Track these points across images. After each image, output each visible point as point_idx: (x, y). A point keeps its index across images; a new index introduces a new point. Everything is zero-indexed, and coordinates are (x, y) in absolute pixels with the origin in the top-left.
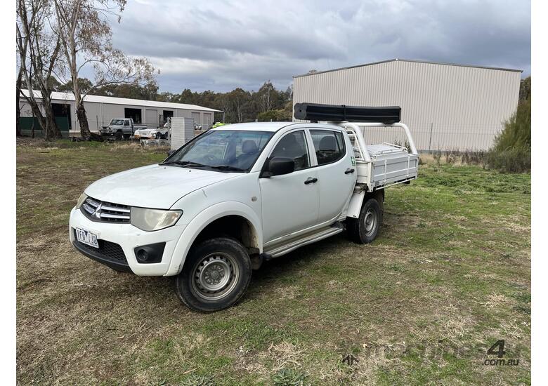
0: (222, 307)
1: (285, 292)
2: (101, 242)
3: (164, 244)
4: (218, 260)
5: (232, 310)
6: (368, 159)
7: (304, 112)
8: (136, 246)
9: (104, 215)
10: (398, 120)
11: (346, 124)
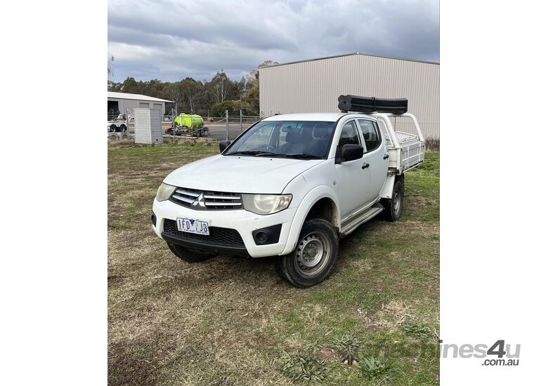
0: (317, 281)
1: (362, 265)
2: (211, 229)
3: (281, 225)
4: (314, 239)
5: (327, 283)
6: (398, 146)
7: (349, 104)
8: (254, 229)
9: (208, 204)
10: (405, 110)
11: (377, 114)
